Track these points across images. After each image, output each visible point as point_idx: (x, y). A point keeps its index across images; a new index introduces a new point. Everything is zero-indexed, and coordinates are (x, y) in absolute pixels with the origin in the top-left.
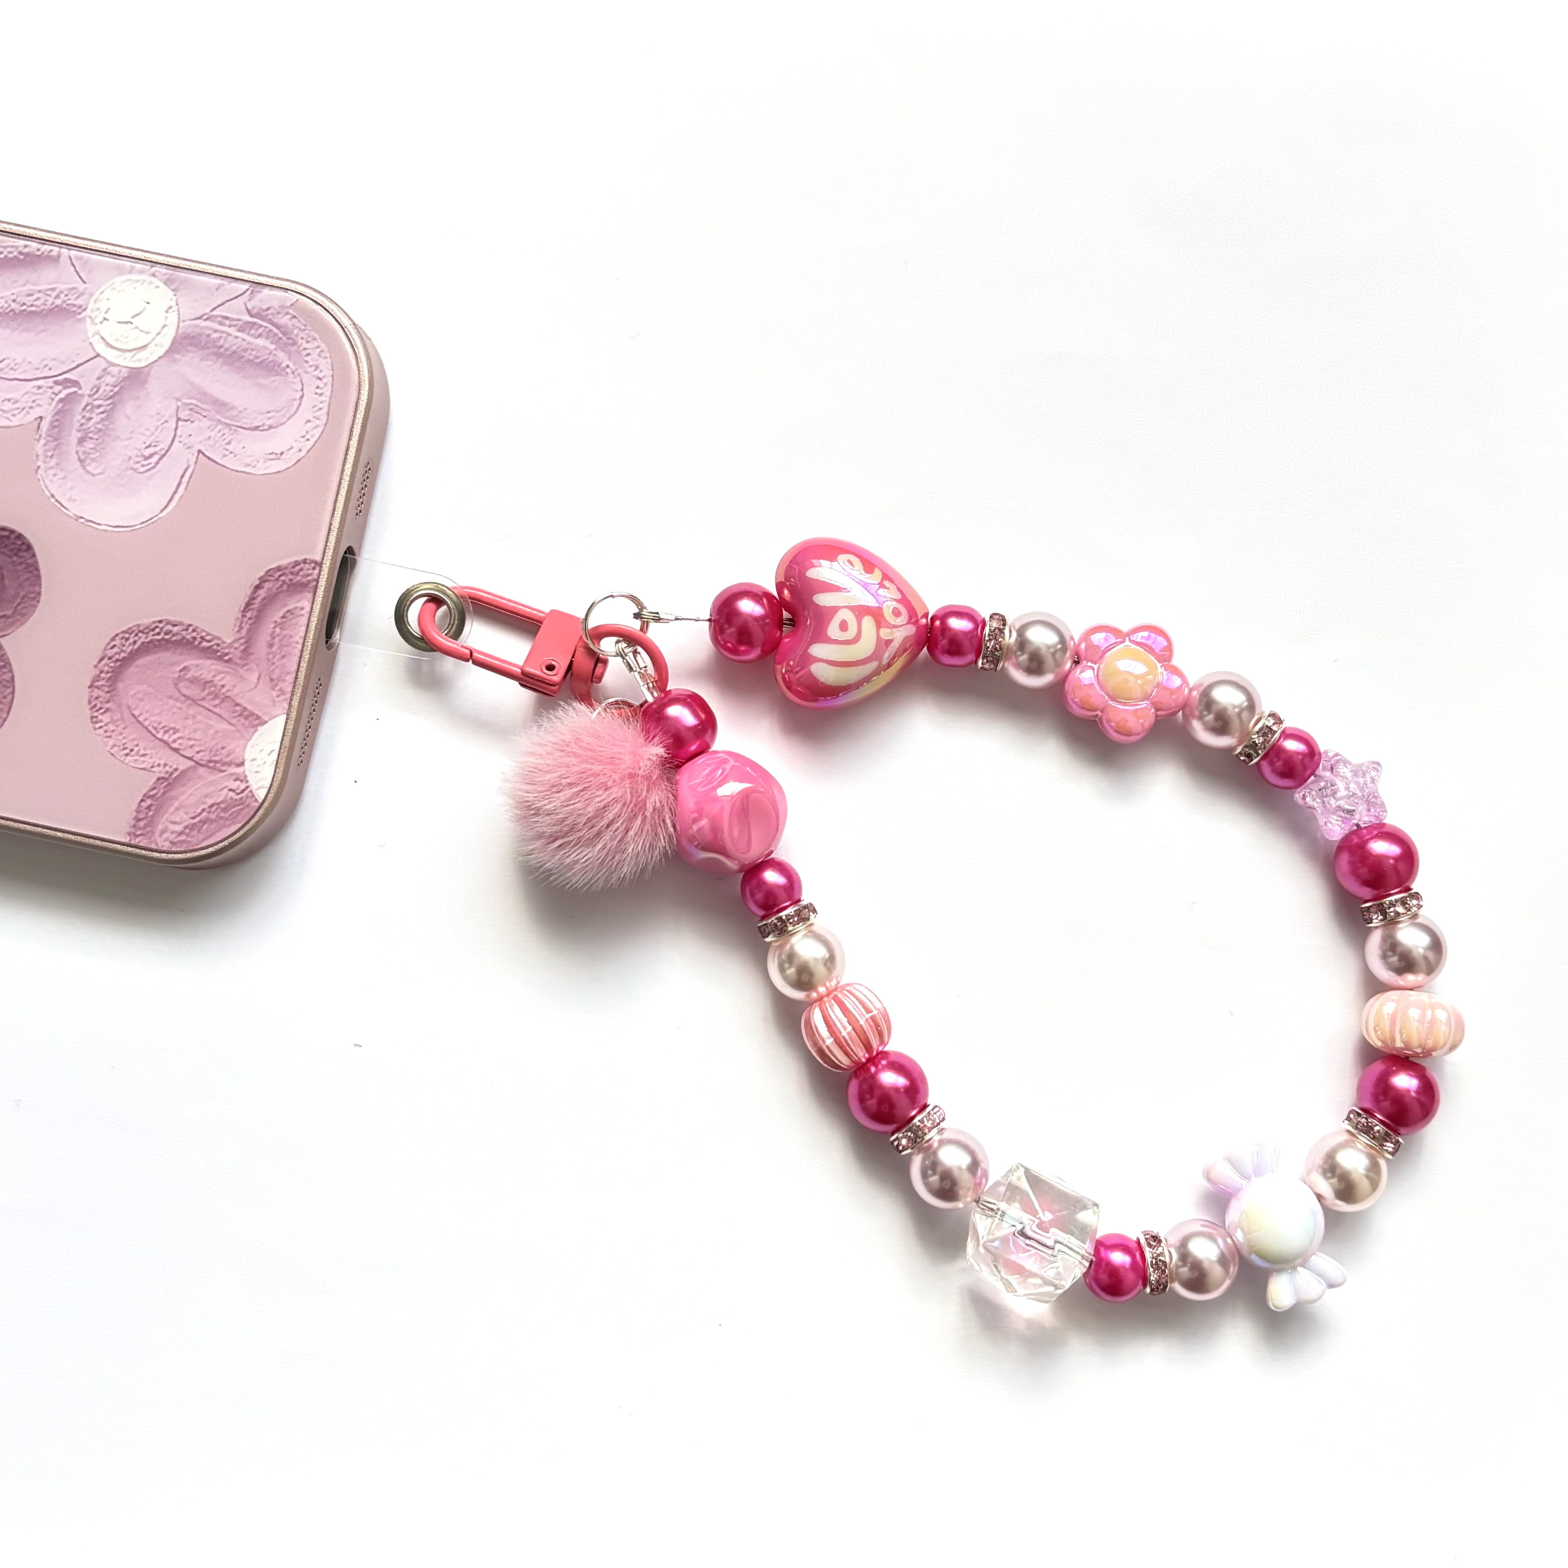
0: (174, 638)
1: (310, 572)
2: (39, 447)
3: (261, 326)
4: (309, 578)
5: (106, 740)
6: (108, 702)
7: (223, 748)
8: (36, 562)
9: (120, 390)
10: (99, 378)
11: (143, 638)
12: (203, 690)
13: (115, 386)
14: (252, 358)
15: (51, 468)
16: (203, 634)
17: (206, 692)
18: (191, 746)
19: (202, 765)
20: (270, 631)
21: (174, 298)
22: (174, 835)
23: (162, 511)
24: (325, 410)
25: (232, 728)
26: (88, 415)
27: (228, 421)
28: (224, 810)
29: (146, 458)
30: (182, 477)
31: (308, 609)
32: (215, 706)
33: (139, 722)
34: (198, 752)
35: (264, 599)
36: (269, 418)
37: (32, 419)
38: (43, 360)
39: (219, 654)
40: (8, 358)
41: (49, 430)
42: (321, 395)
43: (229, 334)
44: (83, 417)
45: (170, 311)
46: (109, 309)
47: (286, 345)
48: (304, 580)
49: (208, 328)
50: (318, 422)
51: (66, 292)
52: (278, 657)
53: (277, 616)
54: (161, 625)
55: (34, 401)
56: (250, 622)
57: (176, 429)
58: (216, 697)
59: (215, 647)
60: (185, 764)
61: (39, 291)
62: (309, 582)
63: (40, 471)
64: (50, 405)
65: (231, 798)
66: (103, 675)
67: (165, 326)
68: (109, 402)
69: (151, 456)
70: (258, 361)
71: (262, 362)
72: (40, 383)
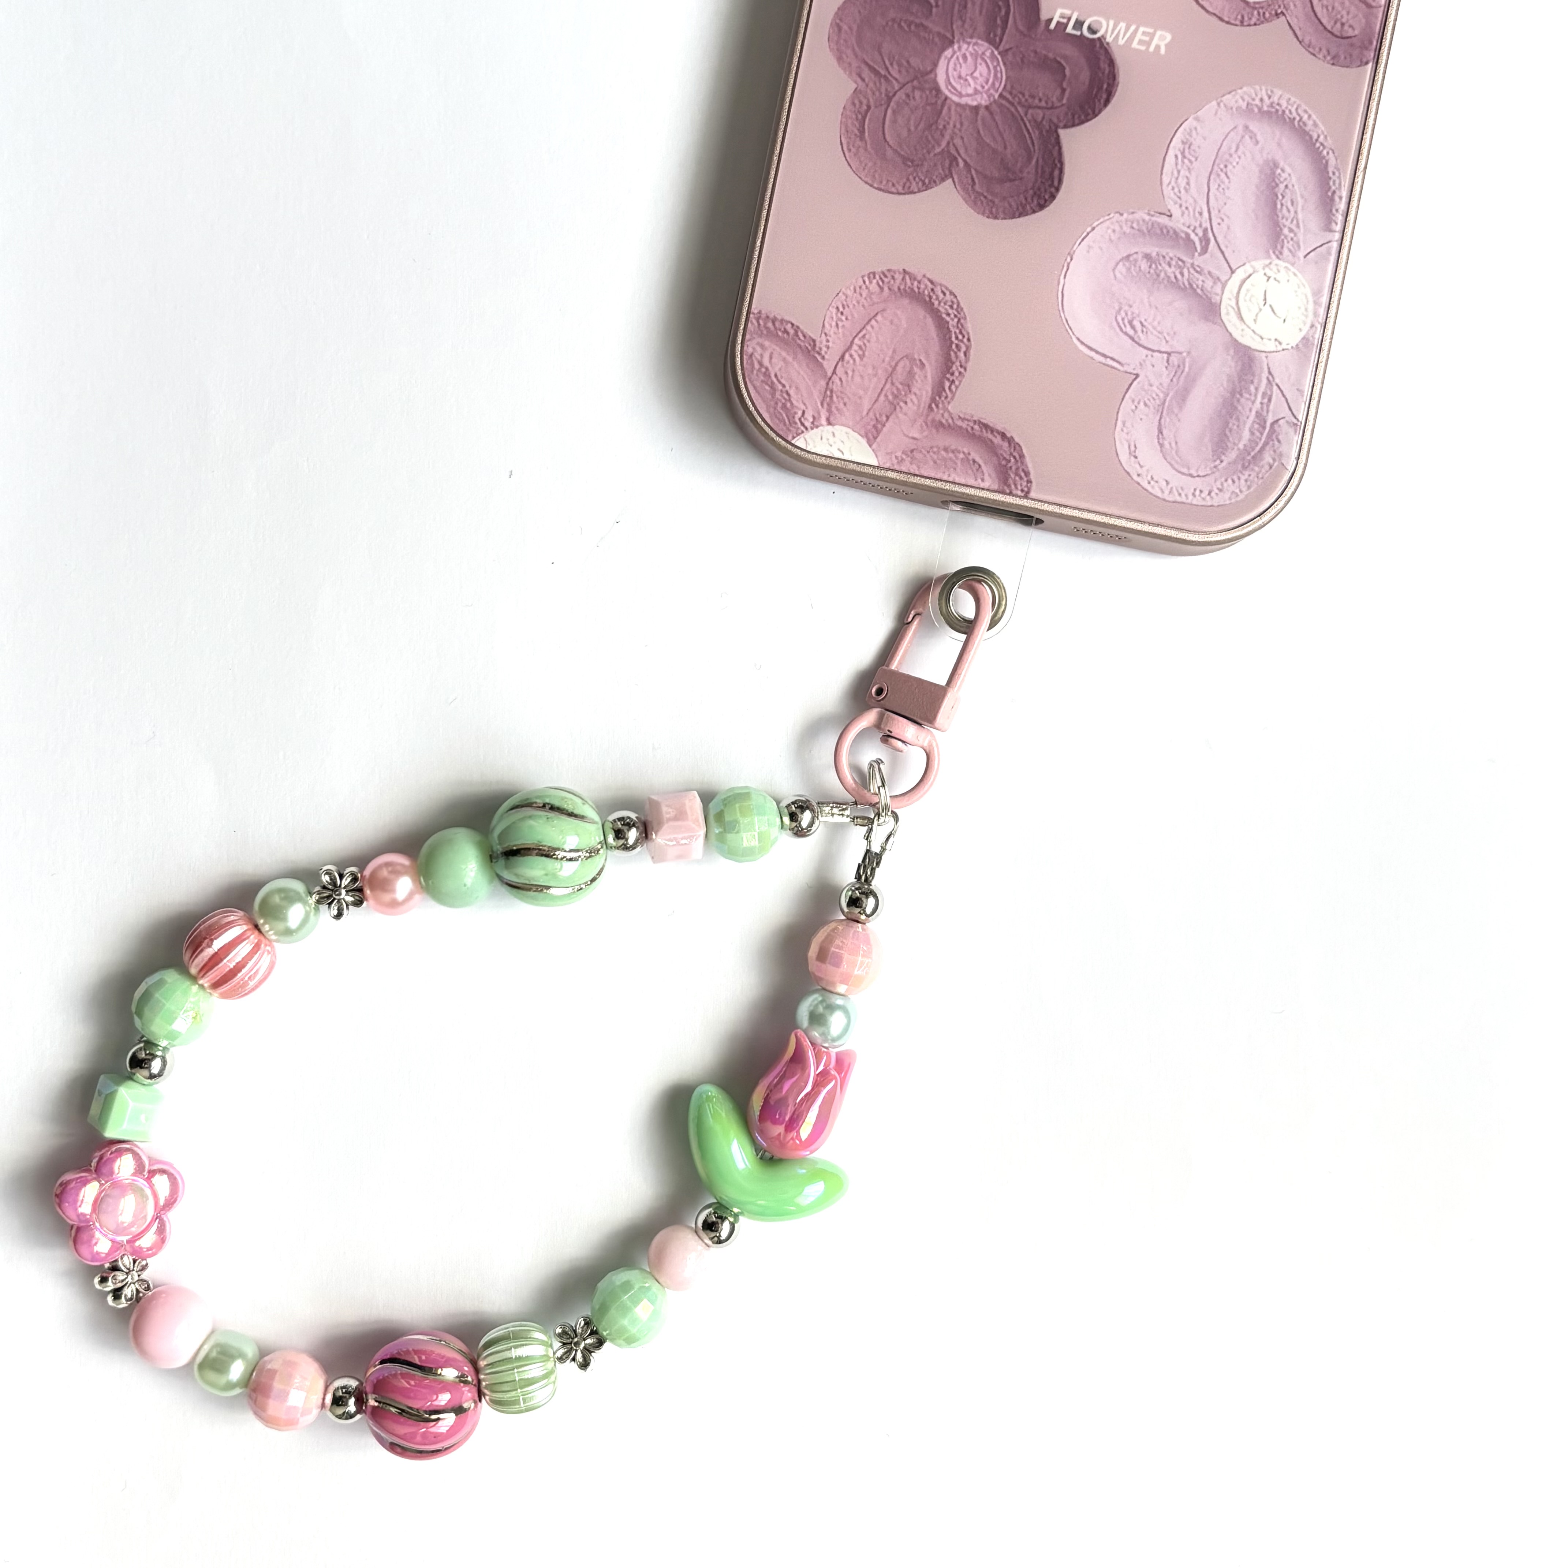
0: (952, 353)
1: (1019, 488)
2: (1141, 215)
3: (1262, 434)
4: (1013, 487)
5: (852, 288)
6: (890, 289)
7: (845, 404)
8: (1027, 215)
9: (1198, 294)
10: (1209, 273)
11: (952, 323)
12: (901, 384)
13: (1202, 290)
14: (1230, 425)
15: (1121, 227)
16: (957, 383)
17: (900, 387)
18: (846, 373)
19: (828, 384)
20: (960, 448)
21: (1289, 347)
22: (759, 357)
23: (1078, 339)
24: (1178, 499)
25: (865, 413)
26: (1174, 263)
27: (1167, 404)
28: (784, 406)
29: (1130, 322)
30: (1113, 359)
31: (982, 485)
32: (886, 396)
33: (870, 320)
34: (841, 379)
35: (991, 441)
36: (1170, 444)
37: (1169, 207)
38: (1228, 217)
39: (937, 398)
40: (1229, 182)
41: (1159, 224)
42: (1194, 495)
43: (1253, 402)
44: (1171, 259)
45: (1277, 343)
46: (1279, 282)
47: (1244, 459)
48: (1011, 481)
49: (1260, 381)
50: (1167, 492)
51: (1295, 239)
52: (935, 457)
53: (975, 455)
54: (965, 340)
55: (1187, 208)
56: (969, 429)
57: (1160, 352)
58: (895, 397)
59: (944, 394)
60: (829, 367)
61: (1296, 212)
62: (1009, 486)
63: (1118, 215)
64: (1184, 224)
65: (796, 413)
66: (916, 283)
67: (1262, 338)
68: (1186, 283)
69: (1133, 327)
70: (1227, 432)
71: (1226, 435)
72: (1206, 214)
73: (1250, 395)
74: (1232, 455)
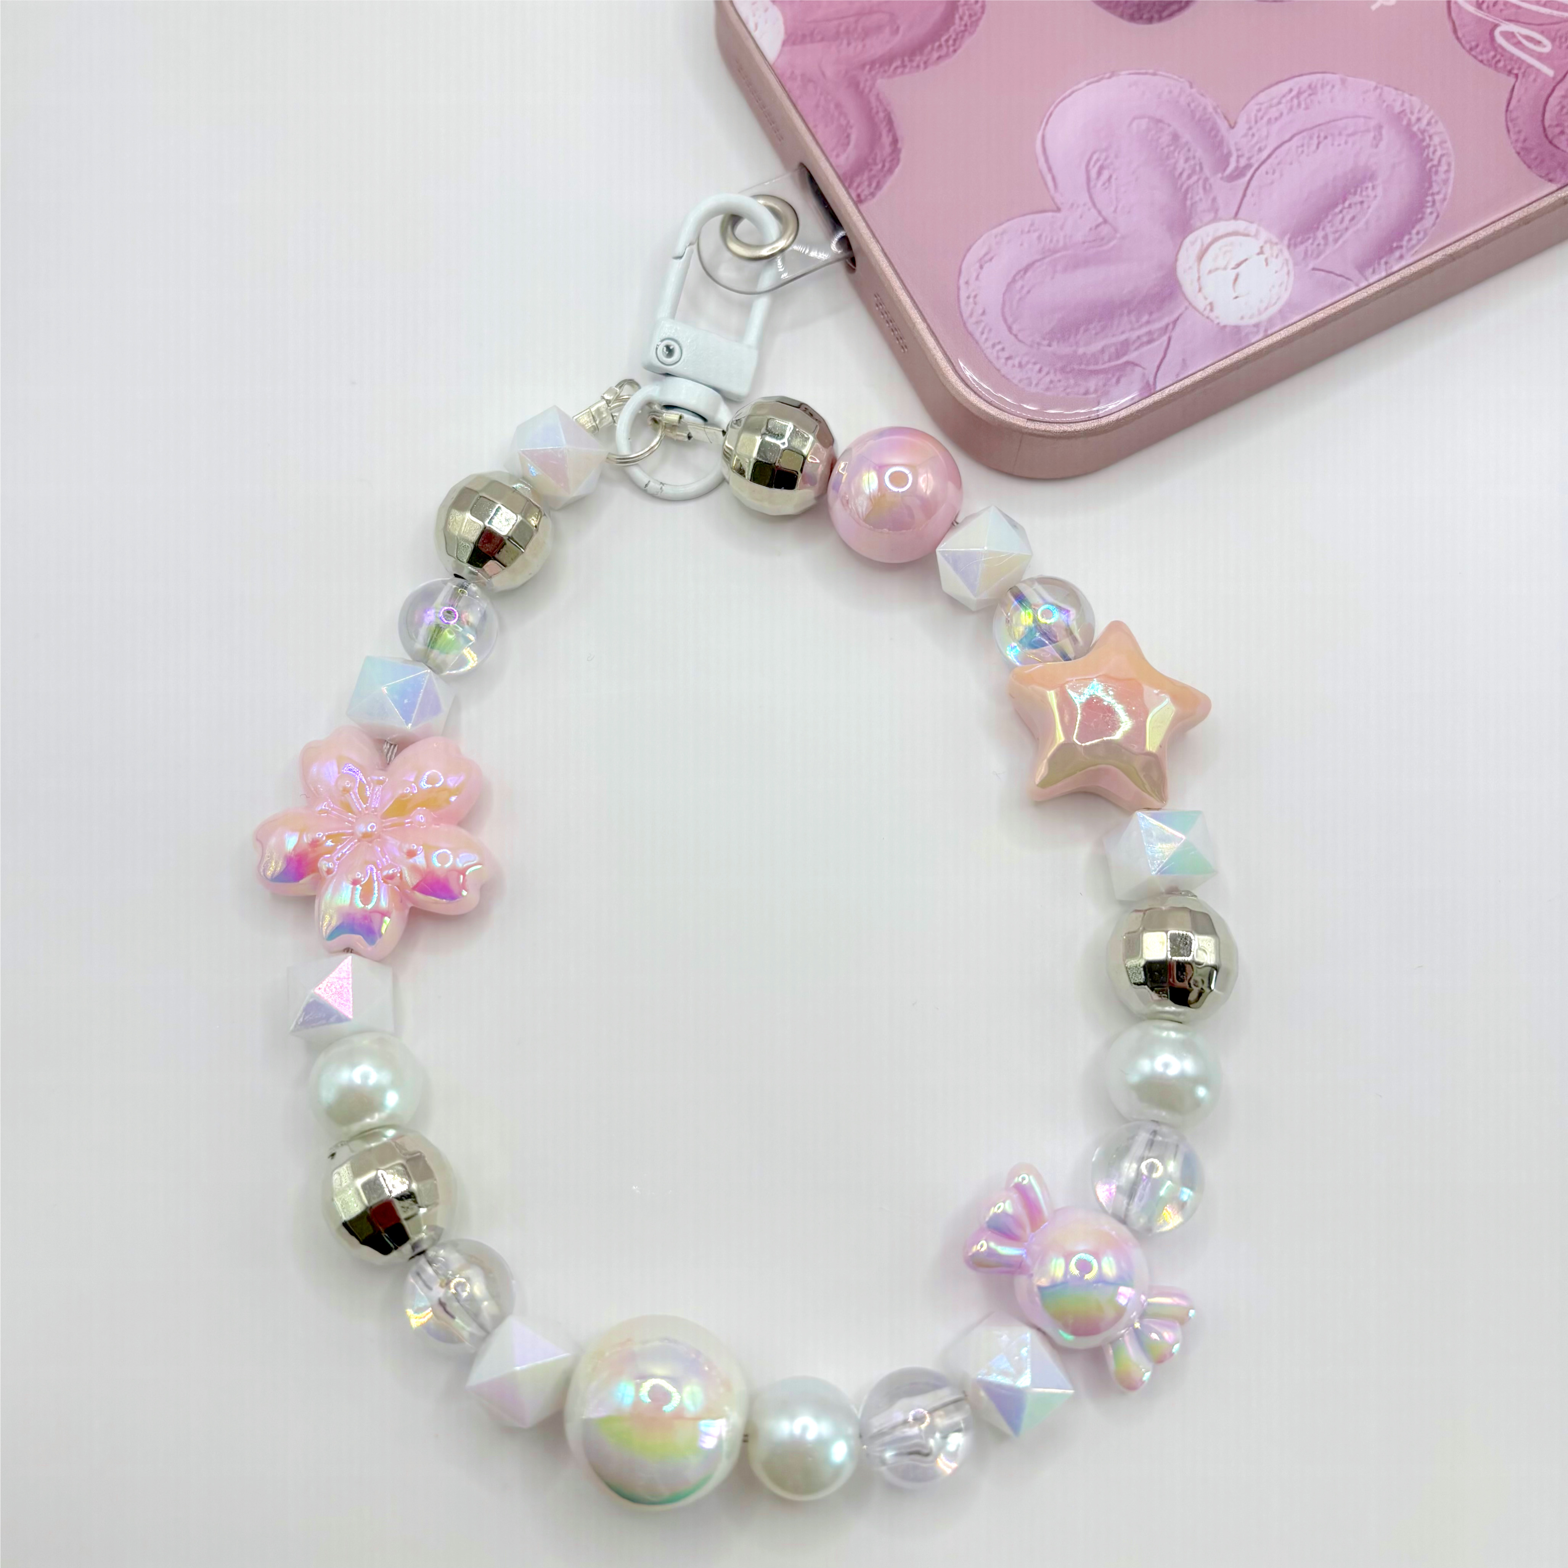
0: (930, 47)
1: (859, 190)
2: (1209, 104)
3: (1110, 360)
4: (856, 185)
9: (1185, 204)
10: (1214, 200)
11: (958, 25)
12: (864, 28)
13: (1192, 205)
14: (1091, 326)
15: (1180, 95)
16: (907, 70)
17: (859, 29)
20: (849, 116)
21: (1215, 321)
23: (1043, 137)
24: (977, 335)
25: (809, 19)
26: (1192, 162)
27: (1058, 255)
29: (1101, 168)
30: (1054, 179)
31: (835, 162)
32: (840, 25)
35: (880, 136)
36: (1022, 287)
37: (1240, 121)
38: (1281, 175)
39: (877, 66)
40: (1314, 152)
41: (1215, 123)
42: (994, 346)
43: (1132, 329)
44: (1194, 158)
45: (1208, 307)
46: (1267, 264)
47: (1070, 363)
48: (859, 180)
49: (1158, 319)
50: (974, 319)
51: (1321, 247)
52: (823, 102)
53: (856, 133)
54: (951, 49)
55: (1253, 135)
56: (875, 110)
57: (1100, 213)
58: (847, 31)
59: (886, 68)
61: (1347, 229)
62: (853, 182)
63: (1187, 85)
64: (1236, 144)
67: (1200, 290)
68: (1185, 187)
69: (1099, 173)
70: (1082, 329)
71: (1078, 330)
72: (1265, 154)
73: (1138, 321)
74: (1064, 349)
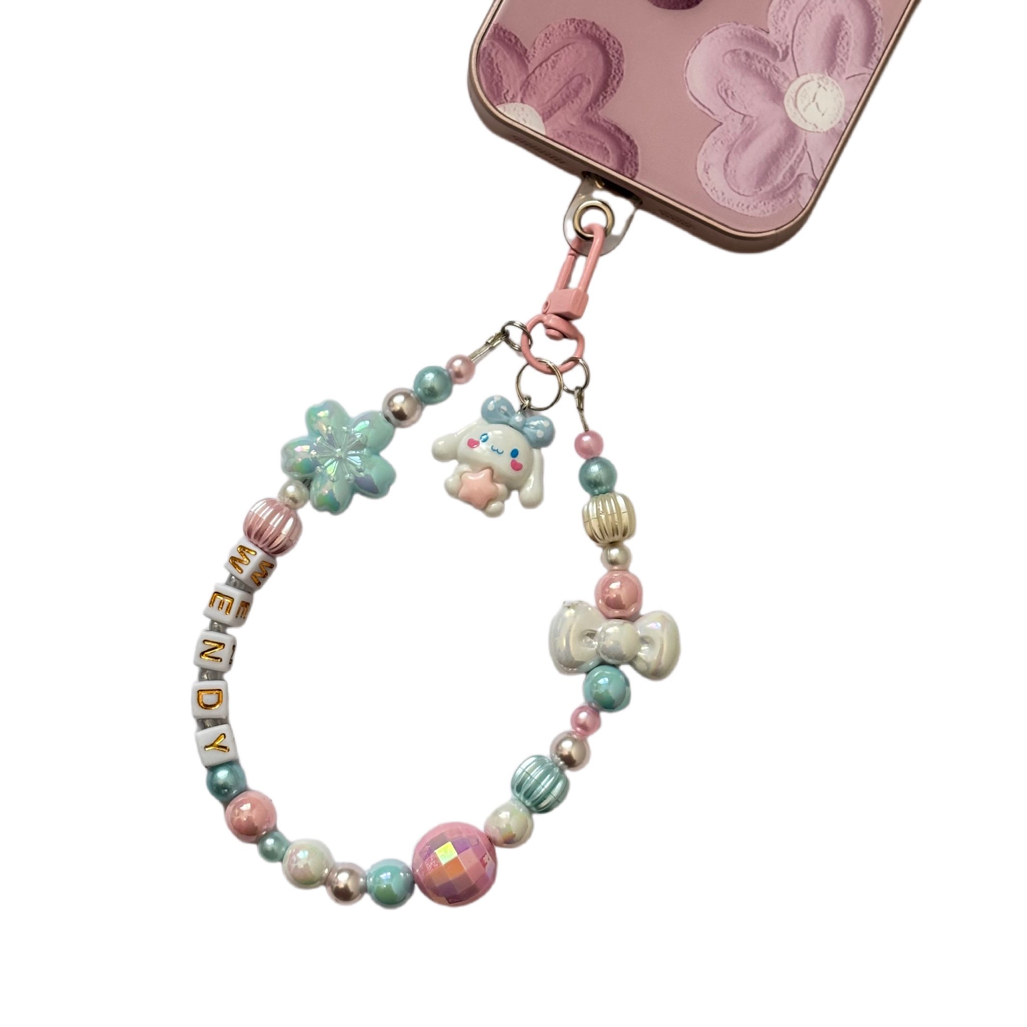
0: (610, 80)
1: (630, 172)
2: (750, 28)
3: (790, 179)
4: (626, 170)
5: (558, 25)
6: (581, 32)
7: (535, 93)
8: (678, 9)
9: (773, 85)
10: (784, 74)
11: (615, 62)
12: (573, 90)
13: (776, 83)
14: (772, 169)
15: (735, 31)
16: (608, 98)
17: (572, 92)
18: (541, 74)
19: (528, 77)
20: (599, 139)
21: (822, 131)
22: (489, 51)
23: (691, 92)
24: (727, 205)
25: (546, 101)
26: (762, 62)
27: (735, 146)
28: (497, 84)
29: (726, 91)
30: (709, 110)
31: (607, 164)
32: (561, 95)
33: (563, 47)
34: (536, 77)
35: (620, 139)
36: (731, 171)
37: (769, 27)
38: (804, 43)
39: (593, 105)
40: (811, 22)
41: (759, 36)
42: (738, 206)
43: (790, 159)
44: (762, 58)
45: (814, 127)
46: (826, 90)
47: (774, 192)
48: (625, 167)
49: (797, 147)
50: (721, 199)
51: (843, 66)
52: (582, 139)
53: (608, 145)
54: (620, 74)
55: (780, 31)
56: (608, 128)
57: (740, 113)
58: (567, 97)
59: (598, 103)
60: (531, 68)
61: (848, 50)
62: (623, 169)
63: (735, 24)
64: (775, 40)
65: (503, 90)
66: (598, 32)
67: (806, 121)
68: (767, 76)
69: (727, 94)
70: (769, 173)
71: (767, 175)
72: (790, 37)
73: (789, 153)
74: (768, 188)
